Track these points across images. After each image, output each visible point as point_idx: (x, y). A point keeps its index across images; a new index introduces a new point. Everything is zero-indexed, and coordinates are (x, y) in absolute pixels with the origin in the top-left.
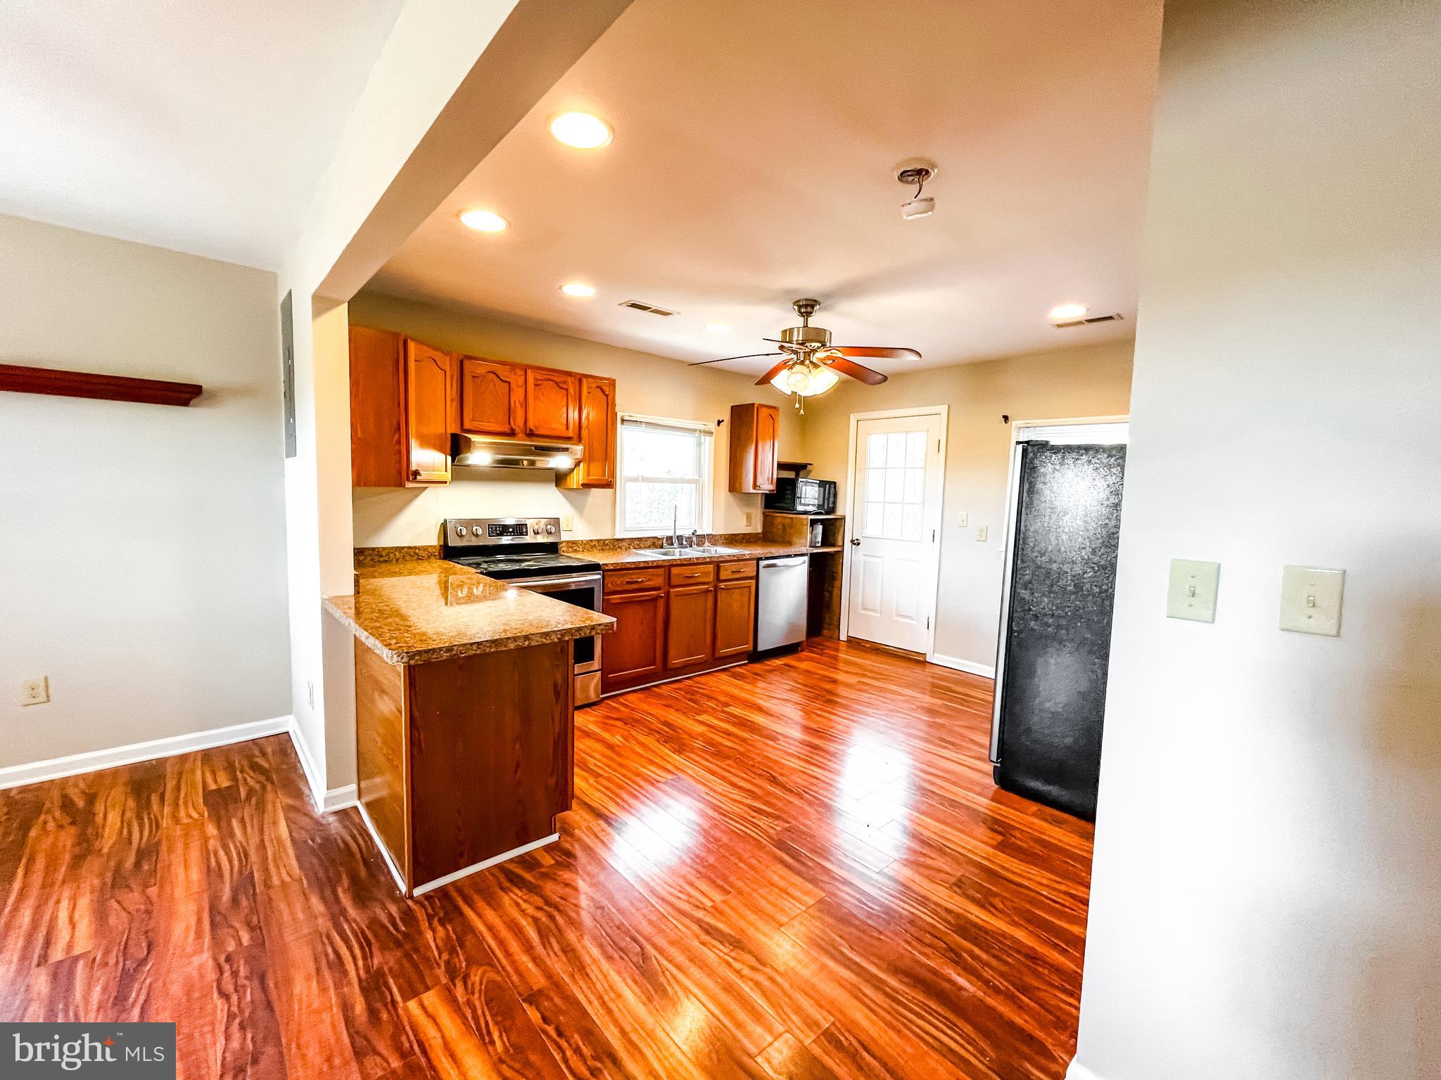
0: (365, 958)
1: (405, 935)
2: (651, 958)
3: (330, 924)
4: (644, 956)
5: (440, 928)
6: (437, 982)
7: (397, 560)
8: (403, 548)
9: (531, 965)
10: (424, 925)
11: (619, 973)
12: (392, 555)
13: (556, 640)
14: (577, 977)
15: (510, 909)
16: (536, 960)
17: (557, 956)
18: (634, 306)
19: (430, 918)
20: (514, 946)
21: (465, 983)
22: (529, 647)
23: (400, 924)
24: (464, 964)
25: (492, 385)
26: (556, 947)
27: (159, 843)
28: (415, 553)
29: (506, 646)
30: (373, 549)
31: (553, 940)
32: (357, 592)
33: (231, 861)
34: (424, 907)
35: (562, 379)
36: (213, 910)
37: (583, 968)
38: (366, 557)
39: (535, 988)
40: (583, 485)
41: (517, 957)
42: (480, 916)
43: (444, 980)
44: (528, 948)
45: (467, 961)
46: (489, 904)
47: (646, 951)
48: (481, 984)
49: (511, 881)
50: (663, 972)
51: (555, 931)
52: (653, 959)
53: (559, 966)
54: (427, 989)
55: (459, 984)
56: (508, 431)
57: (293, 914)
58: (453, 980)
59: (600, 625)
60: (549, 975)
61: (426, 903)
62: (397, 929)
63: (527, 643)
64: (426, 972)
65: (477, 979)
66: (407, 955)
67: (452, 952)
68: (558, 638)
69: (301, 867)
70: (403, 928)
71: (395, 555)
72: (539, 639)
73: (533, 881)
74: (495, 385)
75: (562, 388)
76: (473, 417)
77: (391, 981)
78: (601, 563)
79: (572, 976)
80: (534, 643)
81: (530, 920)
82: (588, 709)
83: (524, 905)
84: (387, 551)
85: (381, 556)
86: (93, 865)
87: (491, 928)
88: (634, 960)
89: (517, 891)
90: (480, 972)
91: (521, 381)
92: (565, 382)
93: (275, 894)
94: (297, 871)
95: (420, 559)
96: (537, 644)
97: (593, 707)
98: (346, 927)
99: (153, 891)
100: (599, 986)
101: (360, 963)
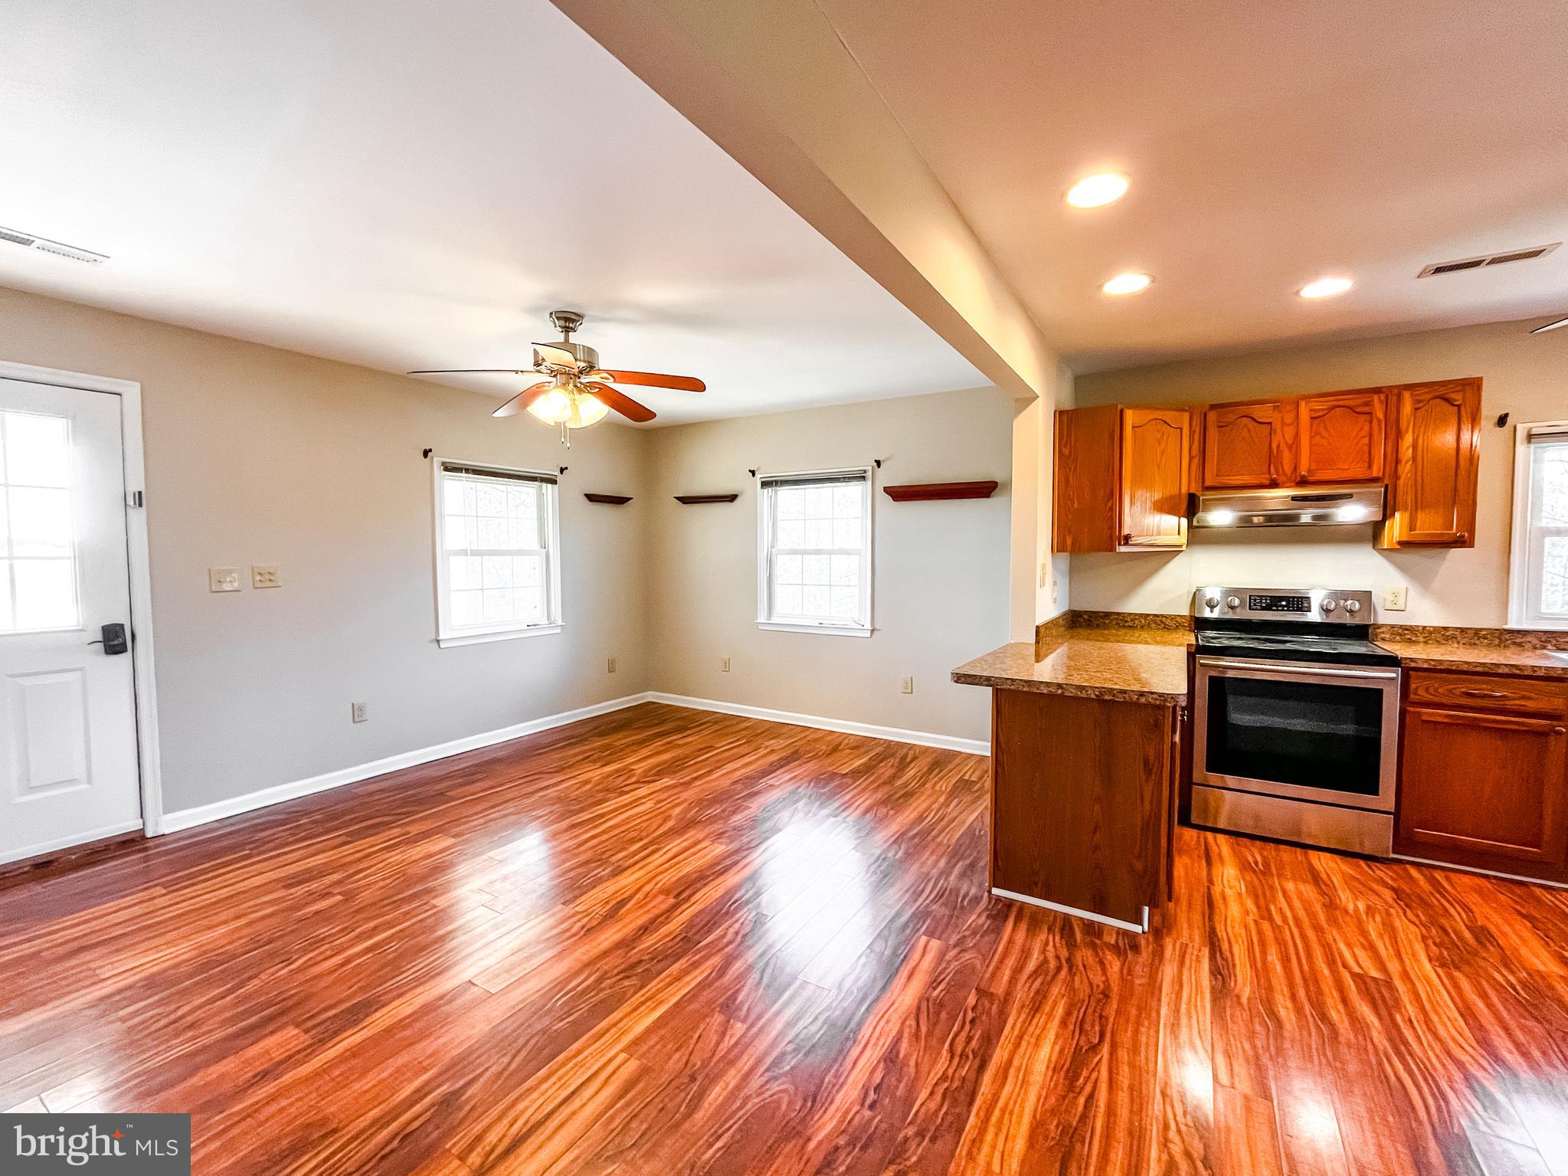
0: (932, 901)
1: (962, 907)
2: (1097, 1054)
3: (936, 875)
4: (1094, 1048)
5: (983, 918)
6: (948, 939)
7: (1142, 627)
8: (1148, 615)
9: (1006, 978)
10: (978, 910)
11: (1057, 1036)
12: (1137, 622)
13: (1093, 696)
14: (1026, 1010)
15: (1038, 941)
16: (1013, 980)
17: (1029, 989)
18: (1439, 270)
19: (986, 909)
20: (1011, 962)
21: (960, 953)
22: (1062, 695)
23: (967, 900)
24: (971, 945)
25: (1245, 430)
26: (1037, 984)
27: (916, 793)
28: (1162, 622)
29: (1038, 689)
30: (1119, 614)
31: (1039, 981)
32: (1037, 642)
33: (934, 817)
34: (990, 902)
35: (1359, 401)
36: (903, 834)
37: (1037, 1010)
38: (1112, 620)
39: (991, 990)
40: (1400, 543)
41: (1004, 967)
42: (1014, 930)
43: (952, 942)
44: (1017, 970)
45: (975, 945)
46: (1028, 930)
47: (1100, 1047)
48: (967, 960)
49: (1062, 929)
50: (1093, 1070)
51: (1049, 978)
52: (1099, 1057)
53: (1021, 994)
54: (939, 939)
55: (957, 950)
56: (1267, 482)
57: (927, 859)
58: (955, 946)
59: (1152, 693)
60: (1008, 994)
61: (994, 901)
62: (962, 901)
63: (1060, 691)
64: (949, 930)
65: (968, 957)
66: (951, 917)
67: (974, 934)
68: (1096, 695)
69: (959, 839)
70: (965, 904)
71: (1140, 621)
72: (1074, 691)
73: (1079, 941)
74: (1249, 430)
75: (1358, 413)
76: (1218, 470)
77: (929, 921)
78: (1400, 656)
79: (1023, 1006)
80: (1067, 694)
81: (1042, 958)
82: (1362, 863)
83: (1050, 947)
84: (1132, 617)
85: (1126, 621)
86: (886, 789)
87: (1011, 941)
88: (1082, 1043)
89: (1057, 938)
90: (974, 955)
91: (1289, 418)
92: (1367, 404)
93: (933, 846)
94: (954, 841)
95: (1167, 628)
96: (1070, 694)
97: (1373, 864)
98: (942, 881)
99: (892, 812)
100: (1031, 1029)
101: (928, 902)
